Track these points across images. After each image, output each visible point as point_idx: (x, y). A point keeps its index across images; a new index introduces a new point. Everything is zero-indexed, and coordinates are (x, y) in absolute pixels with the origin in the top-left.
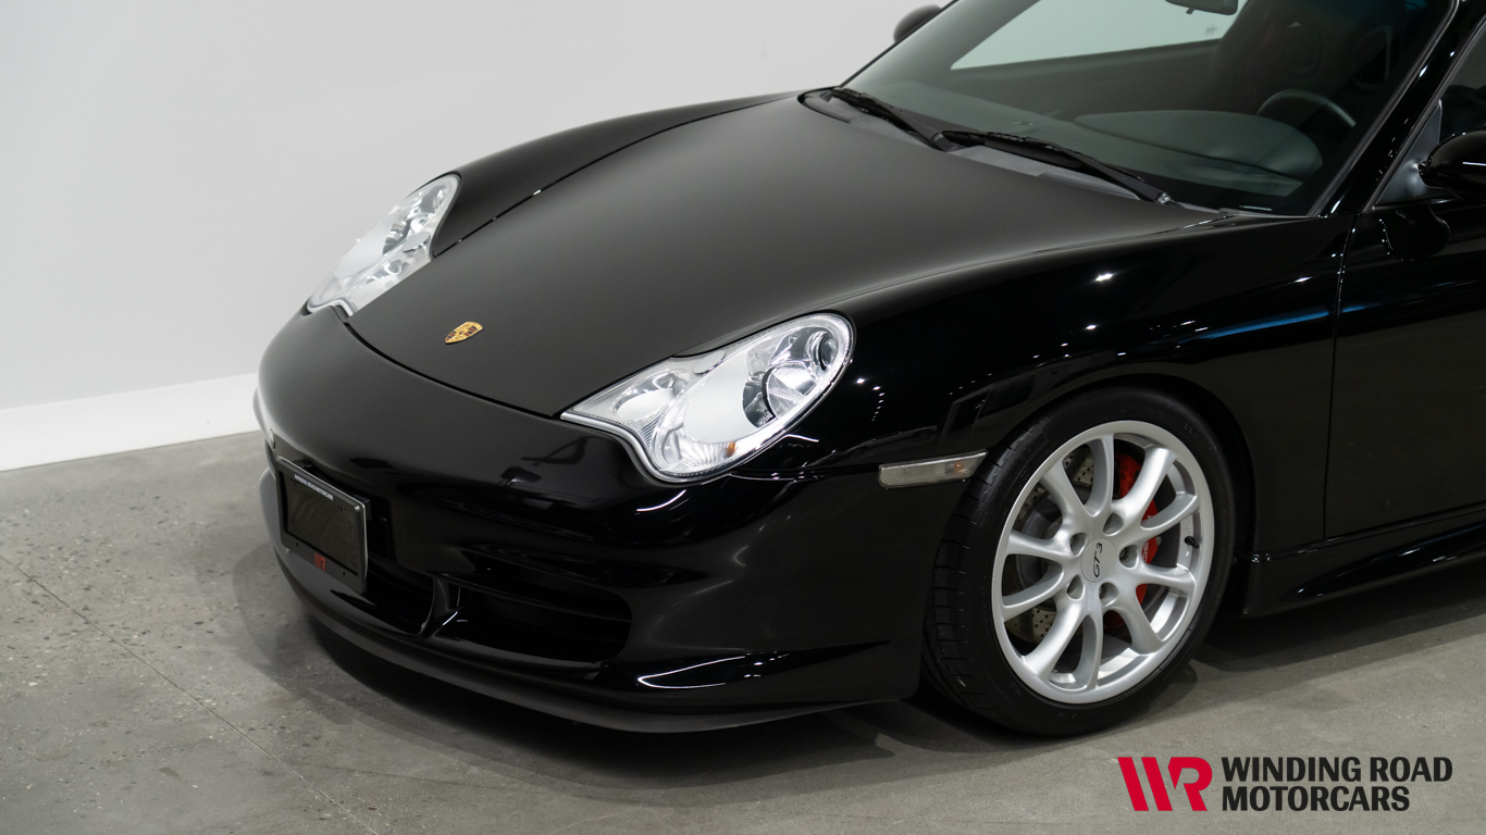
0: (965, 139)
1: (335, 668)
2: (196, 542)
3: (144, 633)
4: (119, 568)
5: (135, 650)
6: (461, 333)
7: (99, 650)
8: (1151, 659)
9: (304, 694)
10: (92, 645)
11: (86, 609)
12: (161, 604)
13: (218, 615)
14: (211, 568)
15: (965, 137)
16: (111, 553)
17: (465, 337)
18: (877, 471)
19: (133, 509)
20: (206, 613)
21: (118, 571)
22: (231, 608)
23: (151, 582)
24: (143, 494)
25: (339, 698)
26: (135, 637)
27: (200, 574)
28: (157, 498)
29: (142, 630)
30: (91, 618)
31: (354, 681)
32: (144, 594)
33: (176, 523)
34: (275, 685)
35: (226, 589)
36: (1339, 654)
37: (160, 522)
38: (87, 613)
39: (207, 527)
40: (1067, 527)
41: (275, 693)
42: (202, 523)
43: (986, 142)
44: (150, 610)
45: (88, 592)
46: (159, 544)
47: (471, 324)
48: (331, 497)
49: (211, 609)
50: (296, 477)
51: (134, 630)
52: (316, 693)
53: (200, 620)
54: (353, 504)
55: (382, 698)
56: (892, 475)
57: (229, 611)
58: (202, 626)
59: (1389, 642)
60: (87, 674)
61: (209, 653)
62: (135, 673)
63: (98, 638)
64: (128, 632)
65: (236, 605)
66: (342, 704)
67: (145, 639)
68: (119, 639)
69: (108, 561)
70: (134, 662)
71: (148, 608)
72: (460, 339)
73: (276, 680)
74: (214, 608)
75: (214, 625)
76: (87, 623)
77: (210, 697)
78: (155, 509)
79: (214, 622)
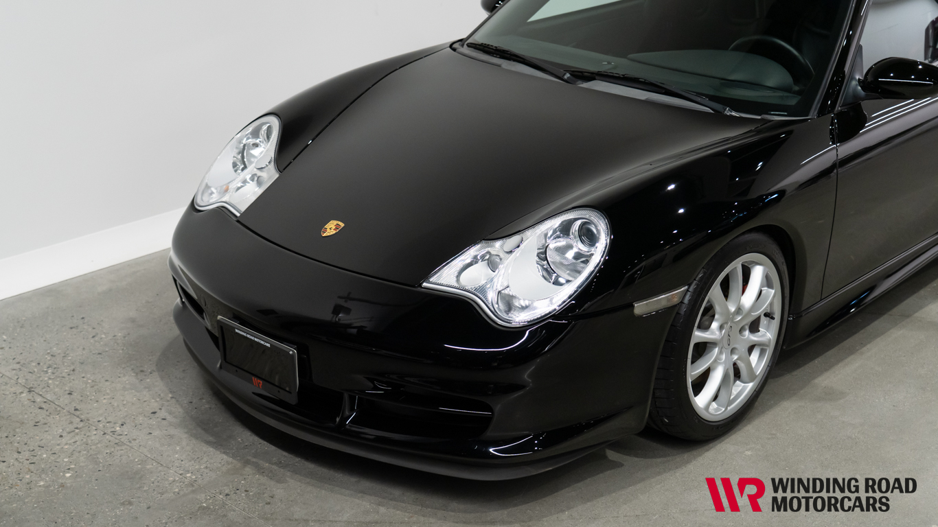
0: (581, 76)
1: (256, 439)
2: (123, 349)
3: (122, 425)
4: (83, 375)
5: (124, 439)
6: (331, 228)
7: (99, 442)
8: (750, 386)
9: (247, 463)
10: (93, 438)
11: (76, 410)
12: (123, 401)
13: (163, 405)
14: (141, 369)
15: (580, 74)
16: (73, 364)
17: (334, 232)
18: (633, 306)
19: (71, 328)
20: (154, 405)
21: (83, 377)
22: (169, 399)
23: (108, 383)
24: (73, 316)
25: (270, 463)
26: (118, 428)
27: (137, 374)
28: (83, 318)
29: (120, 423)
30: (82, 417)
31: (273, 448)
32: (108, 394)
33: (103, 336)
34: (225, 457)
35: (158, 383)
36: (817, 359)
37: (93, 337)
38: (78, 413)
39: (124, 337)
40: (717, 320)
41: (228, 463)
42: (120, 334)
43: (596, 77)
44: (118, 406)
45: (72, 396)
46: (99, 354)
47: (335, 222)
48: (268, 345)
49: (157, 401)
50: (236, 331)
51: (115, 423)
52: (254, 460)
53: (153, 411)
54: (288, 350)
55: (298, 459)
56: (640, 308)
57: (168, 401)
58: (157, 415)
59: (836, 348)
60: (100, 462)
61: (171, 437)
62: (132, 458)
63: (95, 432)
64: (112, 425)
65: (170, 395)
66: (274, 467)
67: (125, 429)
68: (108, 431)
69: (73, 370)
70: (127, 449)
71: (116, 405)
72: (332, 233)
73: (224, 453)
74: (158, 400)
75: (163, 414)
76: (81, 421)
77: (188, 472)
78: (85, 327)
79: (163, 410)
